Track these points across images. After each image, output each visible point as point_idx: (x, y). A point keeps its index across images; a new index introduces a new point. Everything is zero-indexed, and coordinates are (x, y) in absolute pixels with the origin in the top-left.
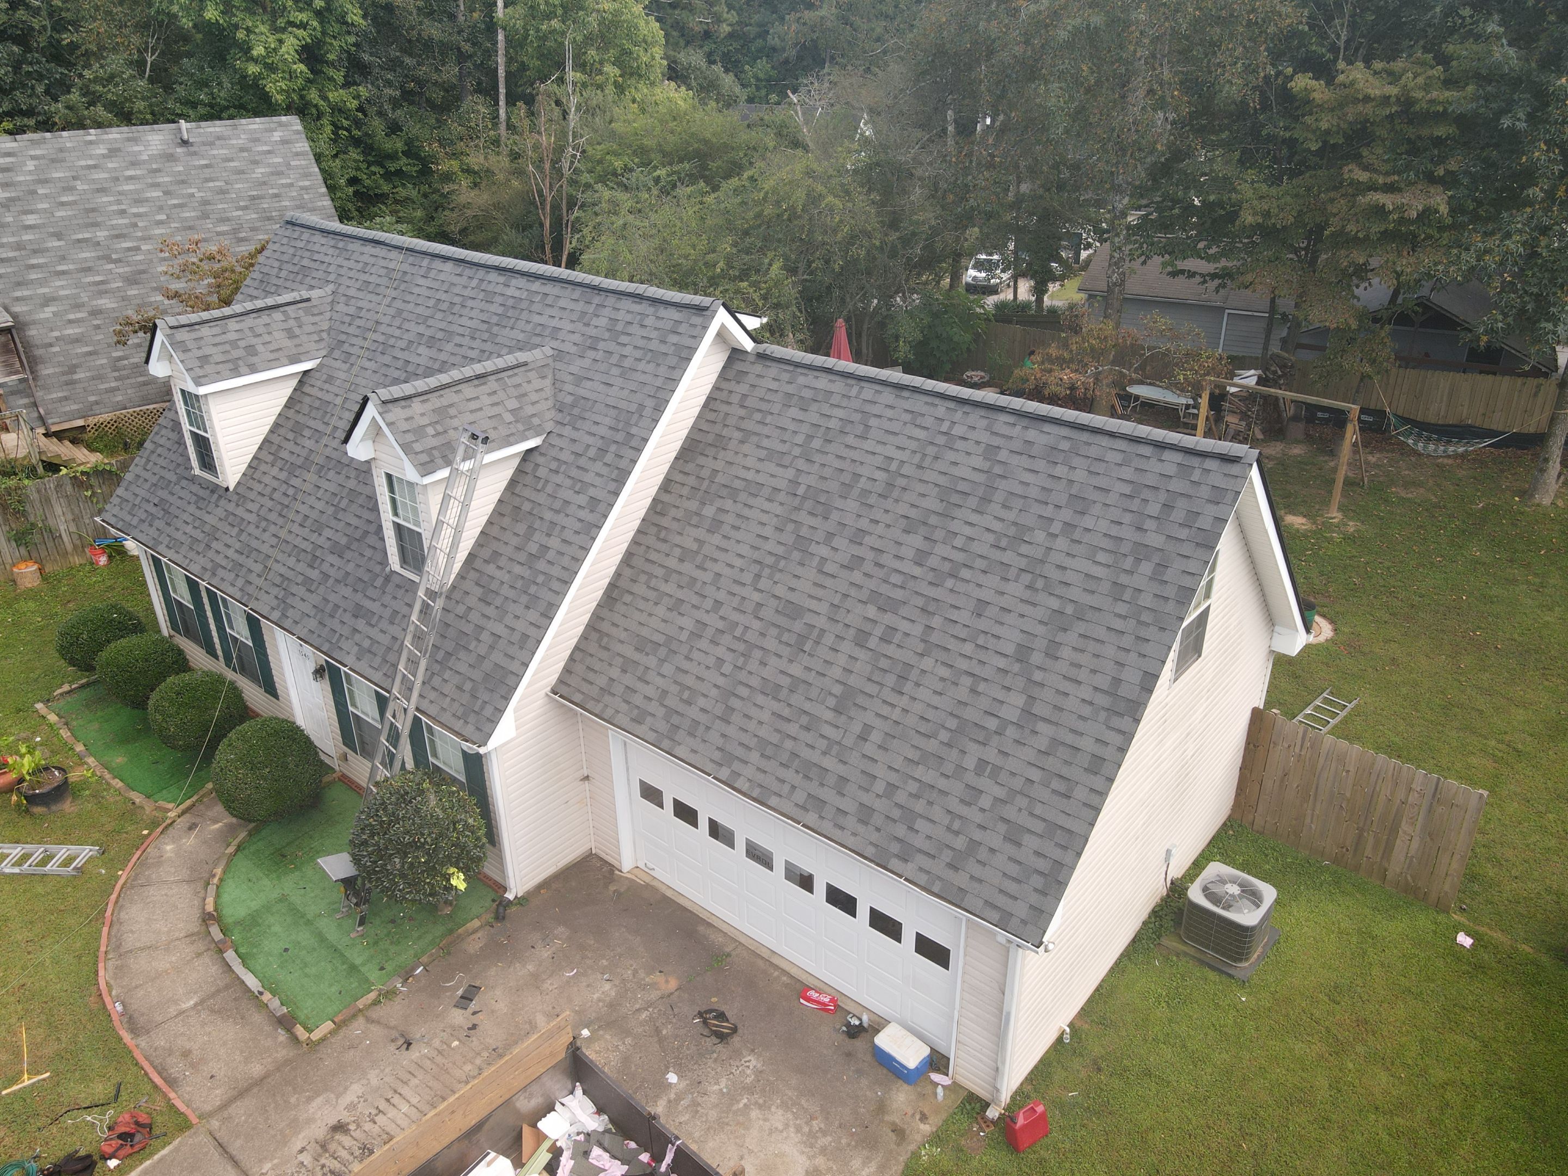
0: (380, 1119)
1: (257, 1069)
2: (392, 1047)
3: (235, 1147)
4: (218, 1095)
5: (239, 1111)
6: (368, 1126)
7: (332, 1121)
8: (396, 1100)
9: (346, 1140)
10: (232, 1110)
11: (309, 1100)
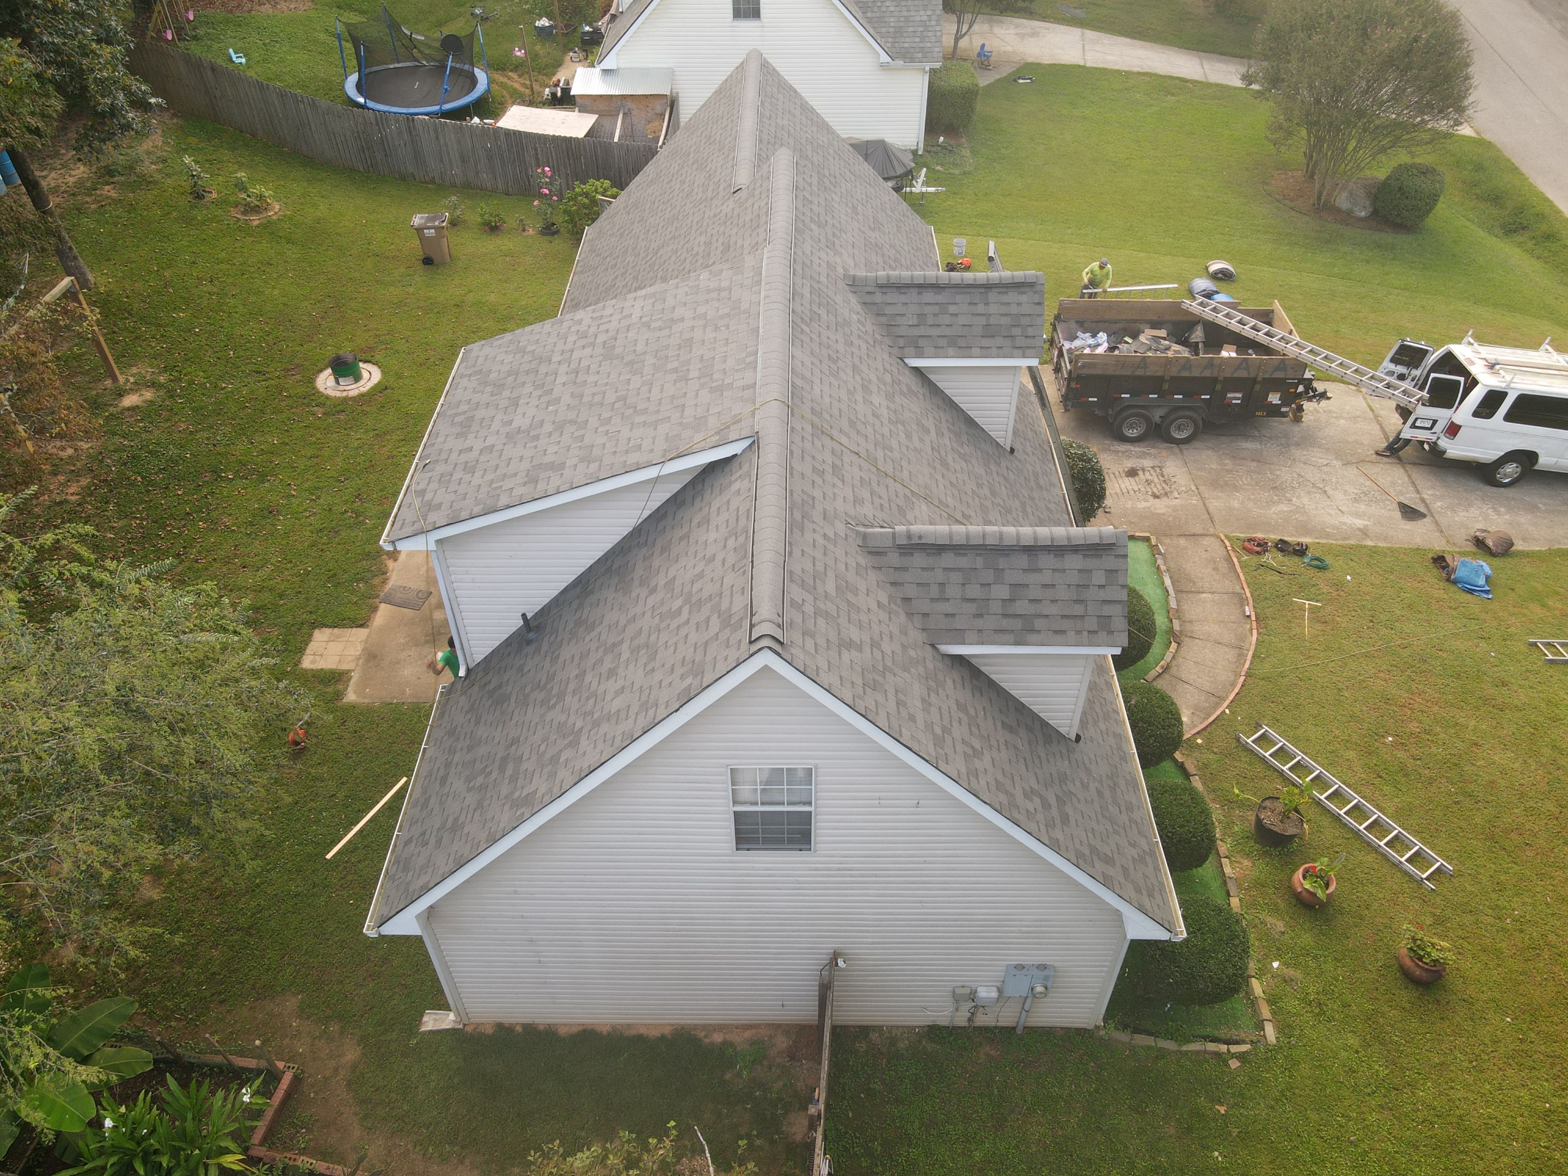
0: (1136, 489)
1: (1182, 541)
2: (1112, 510)
3: (1206, 516)
4: (1206, 541)
5: (1198, 529)
6: (1143, 489)
7: (1157, 500)
8: (1125, 491)
9: (1155, 490)
10: (1201, 532)
11: (1163, 514)
